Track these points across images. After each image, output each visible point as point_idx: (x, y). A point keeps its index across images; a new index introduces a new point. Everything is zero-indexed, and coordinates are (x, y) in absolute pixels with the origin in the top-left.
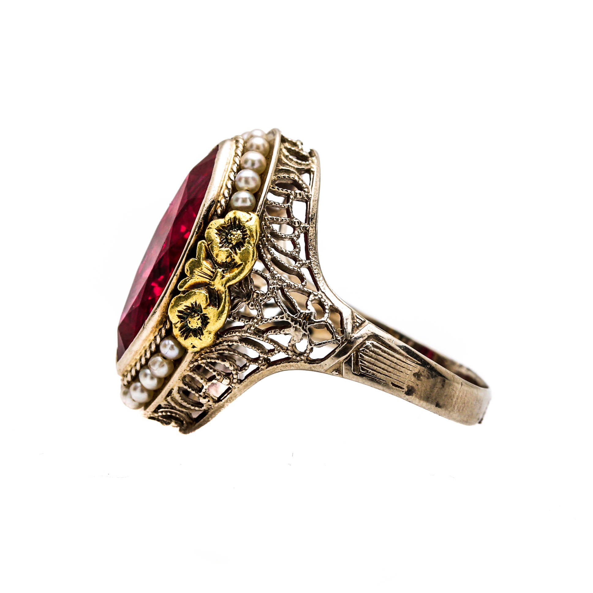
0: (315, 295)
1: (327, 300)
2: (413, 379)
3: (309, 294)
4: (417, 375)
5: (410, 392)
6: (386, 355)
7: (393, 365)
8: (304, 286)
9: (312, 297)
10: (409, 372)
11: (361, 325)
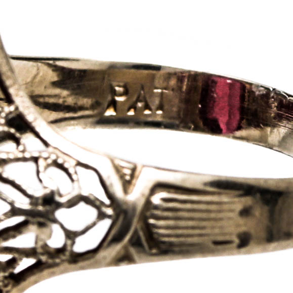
0: (46, 159)
1: (66, 158)
2: (241, 221)
3: (35, 160)
4: (245, 212)
5: (244, 242)
6: (188, 206)
7: (204, 215)
8: (23, 151)
9: (42, 163)
10: (231, 215)
11: (132, 176)
